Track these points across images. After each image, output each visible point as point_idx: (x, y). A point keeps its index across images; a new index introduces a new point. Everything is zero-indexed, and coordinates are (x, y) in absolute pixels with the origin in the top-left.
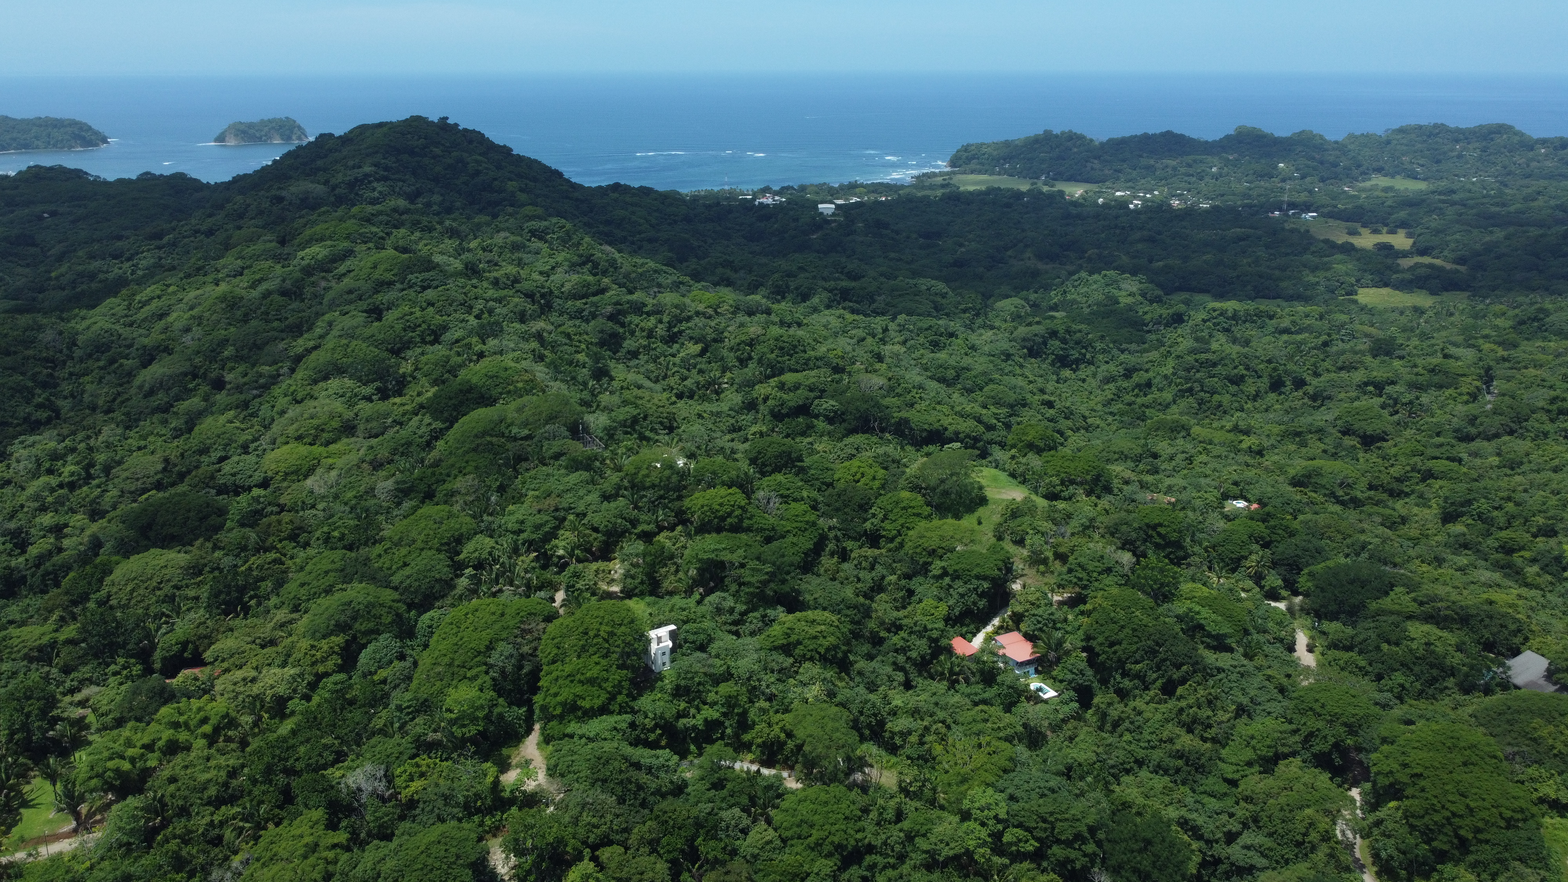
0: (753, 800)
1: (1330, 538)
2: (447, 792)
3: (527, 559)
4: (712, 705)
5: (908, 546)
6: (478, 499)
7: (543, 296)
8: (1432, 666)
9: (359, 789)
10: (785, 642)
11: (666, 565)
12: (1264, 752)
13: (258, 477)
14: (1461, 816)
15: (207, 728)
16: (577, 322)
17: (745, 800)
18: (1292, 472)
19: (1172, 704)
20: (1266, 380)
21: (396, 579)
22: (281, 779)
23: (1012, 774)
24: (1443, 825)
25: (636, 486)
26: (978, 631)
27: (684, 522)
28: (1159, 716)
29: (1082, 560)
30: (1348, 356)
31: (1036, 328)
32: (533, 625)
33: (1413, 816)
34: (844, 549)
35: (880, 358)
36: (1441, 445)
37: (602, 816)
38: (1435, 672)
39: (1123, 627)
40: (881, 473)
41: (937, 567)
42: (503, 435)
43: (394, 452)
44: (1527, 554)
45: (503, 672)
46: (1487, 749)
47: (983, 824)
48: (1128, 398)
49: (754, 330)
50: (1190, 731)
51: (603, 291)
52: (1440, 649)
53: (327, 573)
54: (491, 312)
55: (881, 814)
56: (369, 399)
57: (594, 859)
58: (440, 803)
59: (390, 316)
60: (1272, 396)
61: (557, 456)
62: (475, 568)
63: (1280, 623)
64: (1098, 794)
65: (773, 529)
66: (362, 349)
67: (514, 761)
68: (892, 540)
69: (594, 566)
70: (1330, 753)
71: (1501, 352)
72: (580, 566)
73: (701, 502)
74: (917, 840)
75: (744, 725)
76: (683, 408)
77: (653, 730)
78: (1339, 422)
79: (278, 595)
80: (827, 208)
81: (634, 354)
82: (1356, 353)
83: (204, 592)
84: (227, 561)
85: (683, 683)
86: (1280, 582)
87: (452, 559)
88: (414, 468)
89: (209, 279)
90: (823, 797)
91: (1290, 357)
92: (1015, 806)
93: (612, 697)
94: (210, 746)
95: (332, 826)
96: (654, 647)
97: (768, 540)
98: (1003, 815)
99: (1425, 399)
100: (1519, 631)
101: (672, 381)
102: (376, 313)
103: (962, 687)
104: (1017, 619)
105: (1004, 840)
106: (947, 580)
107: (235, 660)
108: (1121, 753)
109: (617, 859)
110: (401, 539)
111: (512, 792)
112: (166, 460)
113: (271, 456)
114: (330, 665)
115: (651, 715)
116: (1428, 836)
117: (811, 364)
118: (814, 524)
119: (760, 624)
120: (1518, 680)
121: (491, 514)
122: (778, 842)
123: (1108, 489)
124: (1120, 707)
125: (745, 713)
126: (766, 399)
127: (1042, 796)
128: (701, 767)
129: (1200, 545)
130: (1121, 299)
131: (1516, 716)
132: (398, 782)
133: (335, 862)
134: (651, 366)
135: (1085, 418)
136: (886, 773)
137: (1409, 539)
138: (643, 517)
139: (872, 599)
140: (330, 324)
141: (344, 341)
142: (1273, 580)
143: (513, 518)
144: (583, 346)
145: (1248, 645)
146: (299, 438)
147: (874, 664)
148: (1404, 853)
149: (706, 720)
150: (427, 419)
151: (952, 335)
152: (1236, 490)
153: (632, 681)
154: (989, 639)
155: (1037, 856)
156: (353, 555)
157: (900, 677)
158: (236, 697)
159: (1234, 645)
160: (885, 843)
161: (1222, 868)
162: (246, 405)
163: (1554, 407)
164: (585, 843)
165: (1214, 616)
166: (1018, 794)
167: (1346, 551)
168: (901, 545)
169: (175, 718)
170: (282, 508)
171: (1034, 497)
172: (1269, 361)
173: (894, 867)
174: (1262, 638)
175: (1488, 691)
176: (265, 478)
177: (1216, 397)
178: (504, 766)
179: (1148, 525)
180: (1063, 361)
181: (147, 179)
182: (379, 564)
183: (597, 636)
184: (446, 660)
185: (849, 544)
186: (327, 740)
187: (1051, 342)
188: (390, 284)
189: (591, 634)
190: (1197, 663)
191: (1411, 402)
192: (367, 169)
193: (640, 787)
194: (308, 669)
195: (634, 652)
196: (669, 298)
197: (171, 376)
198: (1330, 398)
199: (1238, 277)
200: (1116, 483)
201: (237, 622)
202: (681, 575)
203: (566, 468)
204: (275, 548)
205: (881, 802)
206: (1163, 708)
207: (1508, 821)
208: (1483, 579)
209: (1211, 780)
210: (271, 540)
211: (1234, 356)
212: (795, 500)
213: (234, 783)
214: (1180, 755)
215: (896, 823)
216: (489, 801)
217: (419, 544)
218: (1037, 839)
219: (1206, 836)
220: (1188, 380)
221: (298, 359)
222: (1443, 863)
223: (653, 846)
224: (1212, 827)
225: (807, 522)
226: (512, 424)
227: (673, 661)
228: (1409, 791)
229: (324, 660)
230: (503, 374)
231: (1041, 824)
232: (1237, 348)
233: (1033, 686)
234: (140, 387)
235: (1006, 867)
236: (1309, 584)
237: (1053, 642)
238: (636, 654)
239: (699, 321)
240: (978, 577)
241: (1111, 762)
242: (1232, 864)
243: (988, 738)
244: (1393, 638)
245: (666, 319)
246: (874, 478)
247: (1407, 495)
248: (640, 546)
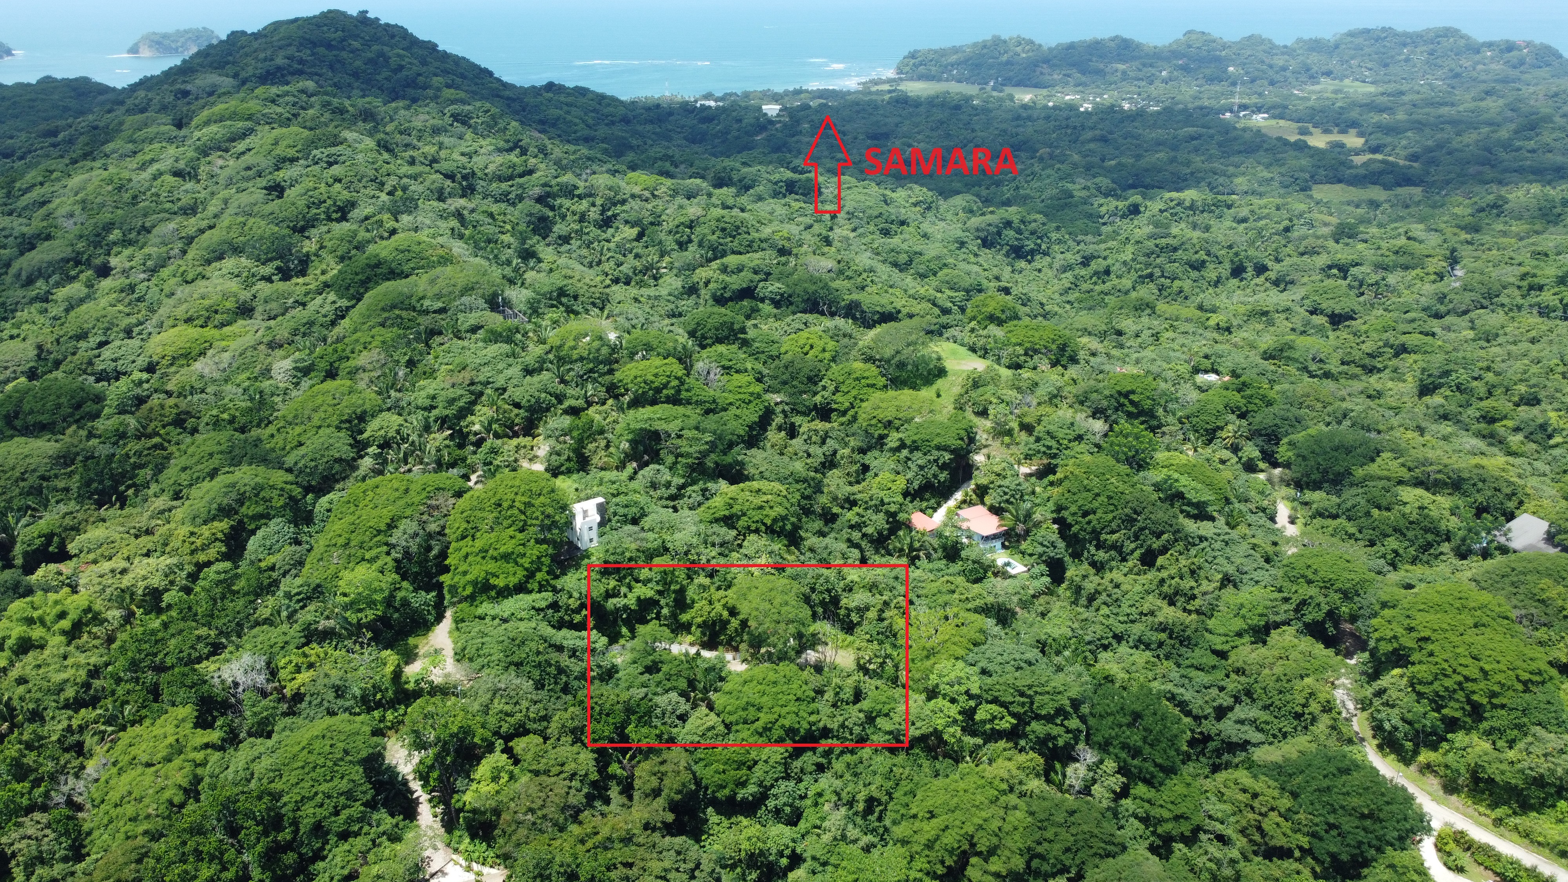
0: (692, 683)
1: (1308, 407)
2: (338, 682)
3: (438, 438)
4: (646, 582)
5: (862, 417)
6: (384, 375)
7: (465, 177)
8: (1427, 530)
9: (236, 684)
10: (727, 513)
11: (595, 440)
12: (1256, 621)
13: (142, 361)
14: (1474, 680)
15: (65, 624)
16: (503, 206)
17: (683, 684)
18: (1263, 347)
19: (1152, 575)
20: (1227, 265)
21: (289, 460)
22: (150, 677)
23: (983, 647)
24: (1455, 691)
25: (562, 360)
26: (939, 505)
27: (616, 397)
28: (1138, 588)
29: (1051, 428)
30: (1311, 242)
31: (989, 218)
32: (441, 501)
33: (1420, 683)
34: (793, 425)
35: (828, 242)
36: (1413, 321)
37: (517, 703)
38: (1430, 537)
39: (1098, 495)
40: (831, 345)
41: (893, 440)
42: (414, 309)
43: (295, 332)
44: (1510, 423)
45: (407, 553)
46: (1497, 609)
47: (953, 701)
48: (1085, 286)
49: (693, 210)
50: (1172, 603)
51: (531, 172)
52: (1434, 513)
53: (211, 455)
54: (405, 189)
55: (837, 694)
56: (268, 279)
57: (507, 750)
58: (330, 695)
59: (291, 193)
60: (1235, 282)
61: (474, 330)
62: (379, 446)
63: (1262, 493)
64: (1078, 667)
65: (714, 401)
66: (261, 227)
67: (422, 651)
68: (844, 413)
69: (515, 442)
70: (1323, 622)
71: (1464, 236)
72: (499, 442)
73: (634, 372)
74: (878, 720)
75: (681, 603)
76: (618, 292)
77: (578, 611)
78: (1306, 302)
79: (157, 481)
80: (772, 109)
81: (565, 239)
82: (1318, 238)
83: (74, 483)
84: (104, 450)
85: (612, 558)
86: (1257, 454)
87: (355, 439)
88: (315, 346)
89: (98, 164)
90: (772, 676)
91: (1251, 243)
92: (989, 681)
93: (531, 575)
94: (69, 644)
95: (203, 723)
96: (579, 522)
97: (708, 412)
98: (975, 691)
99: (1392, 279)
100: (1514, 494)
101: (607, 267)
102: (277, 190)
103: (923, 562)
104: (982, 492)
105: (977, 717)
106: (905, 452)
107: (105, 550)
108: (1098, 628)
109: (533, 750)
110: (296, 417)
111: (417, 682)
112: (40, 347)
113: (156, 339)
114: (212, 553)
115: (576, 595)
116: (1437, 703)
117: (755, 245)
118: (759, 396)
119: (700, 498)
120: (1515, 544)
121: (400, 391)
122: (721, 728)
123: (1074, 360)
124: (1097, 579)
125: (682, 591)
126: (707, 283)
127: (1019, 668)
128: (633, 650)
129: (1174, 414)
130: (1075, 193)
131: (1522, 578)
132: (283, 674)
133: (204, 764)
134: (584, 252)
135: (1042, 304)
136: (841, 652)
137: (1390, 408)
138: (570, 391)
139: (824, 474)
140: (226, 202)
141: (241, 219)
142: (1251, 451)
143: (423, 394)
144: (508, 227)
145: (1230, 515)
146: (188, 320)
147: (827, 540)
148: (1409, 723)
149: (639, 598)
150: (332, 297)
151: (903, 223)
152: (1207, 364)
153: (554, 559)
154: (950, 514)
155: (1013, 735)
156: (242, 436)
157: (855, 553)
158: (104, 590)
159: (1215, 514)
160: (843, 726)
161: (1212, 745)
162: (132, 288)
163: (1525, 284)
164: (496, 733)
165: (1194, 484)
166: (991, 667)
167: (1328, 419)
168: (855, 418)
169: (30, 613)
170: (169, 394)
171: (996, 367)
172: (1230, 247)
173: (852, 752)
174: (1243, 507)
175: (1486, 554)
176: (150, 363)
177: (1177, 283)
178: (410, 656)
179: (1120, 393)
180: (1018, 252)
181: (47, 81)
182: (272, 445)
183: (511, 507)
184: (341, 541)
185: (797, 420)
186: (203, 631)
187: (1005, 232)
188: (293, 160)
189: (505, 505)
190: (1178, 531)
191: (1377, 283)
192: (280, 61)
193: (561, 671)
194: (188, 558)
195: (554, 524)
196: (602, 180)
197: (50, 263)
198: (1292, 282)
199: (1192, 173)
200: (1082, 355)
201: (111, 512)
202: (612, 450)
203: (484, 341)
204: (158, 434)
205: (836, 681)
206: (1142, 579)
207: (1525, 683)
208: (1468, 447)
209: (1198, 652)
210: (152, 425)
211: (1195, 241)
212: (737, 372)
213: (97, 683)
214: (1162, 628)
215: (855, 703)
216: (390, 694)
217: (316, 421)
218: (1013, 715)
219: (1195, 711)
220: (1148, 265)
221: (190, 240)
222: (1453, 732)
223: (577, 735)
224: (1200, 702)
225: (752, 394)
226: (423, 298)
227: (601, 535)
228: (1415, 657)
229: (204, 548)
230: (416, 248)
231: (1018, 698)
232: (1196, 234)
233: (1000, 562)
234: (18, 276)
235: (978, 747)
236: (1290, 454)
237: (1022, 513)
238: (557, 527)
239: (635, 204)
240: (938, 448)
241: (1087, 638)
242: (1223, 741)
243: (955, 610)
244: (1384, 503)
245: (599, 201)
246: (824, 350)
247: (1379, 371)
248: (567, 421)
